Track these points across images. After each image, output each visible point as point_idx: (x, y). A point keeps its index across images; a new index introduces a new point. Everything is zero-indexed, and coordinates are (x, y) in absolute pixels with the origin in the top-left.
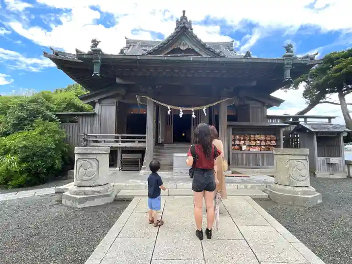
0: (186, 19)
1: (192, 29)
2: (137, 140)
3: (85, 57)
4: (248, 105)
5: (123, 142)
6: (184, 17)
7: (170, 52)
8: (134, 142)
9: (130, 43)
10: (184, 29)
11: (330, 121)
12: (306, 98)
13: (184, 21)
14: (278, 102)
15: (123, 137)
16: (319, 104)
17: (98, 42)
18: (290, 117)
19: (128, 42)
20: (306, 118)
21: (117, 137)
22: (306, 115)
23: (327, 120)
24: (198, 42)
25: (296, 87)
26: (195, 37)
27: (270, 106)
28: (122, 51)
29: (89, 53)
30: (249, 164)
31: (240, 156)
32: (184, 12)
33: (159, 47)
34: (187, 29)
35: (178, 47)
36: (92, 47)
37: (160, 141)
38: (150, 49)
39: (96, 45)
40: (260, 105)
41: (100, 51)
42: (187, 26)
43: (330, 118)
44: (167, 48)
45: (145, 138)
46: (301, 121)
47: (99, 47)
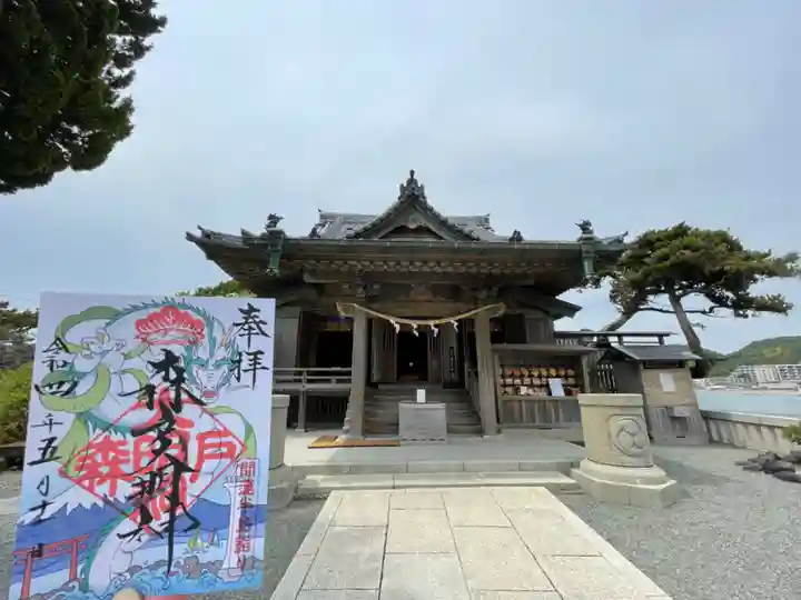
0: (416, 182)
1: (424, 198)
2: (334, 378)
3: (256, 242)
4: (521, 316)
5: (309, 381)
6: (412, 181)
7: (391, 232)
8: (328, 381)
9: (326, 218)
10: (412, 197)
11: (661, 342)
12: (615, 302)
13: (413, 186)
14: (571, 310)
15: (309, 373)
16: (640, 312)
17: (279, 219)
18: (592, 335)
19: (322, 217)
20: (620, 336)
21: (300, 373)
22: (620, 330)
23: (656, 339)
24: (436, 217)
25: (597, 283)
26: (431, 210)
27: (558, 316)
28: (314, 231)
29: (263, 237)
30: (534, 421)
31: (516, 405)
32: (412, 173)
33: (374, 225)
34: (418, 197)
35: (403, 224)
36: (268, 226)
37: (375, 378)
38: (359, 228)
39: (275, 223)
40: (540, 315)
41: (281, 232)
42: (416, 193)
43: (661, 336)
44: (385, 226)
45: (349, 373)
46: (613, 340)
47: (280, 226)
